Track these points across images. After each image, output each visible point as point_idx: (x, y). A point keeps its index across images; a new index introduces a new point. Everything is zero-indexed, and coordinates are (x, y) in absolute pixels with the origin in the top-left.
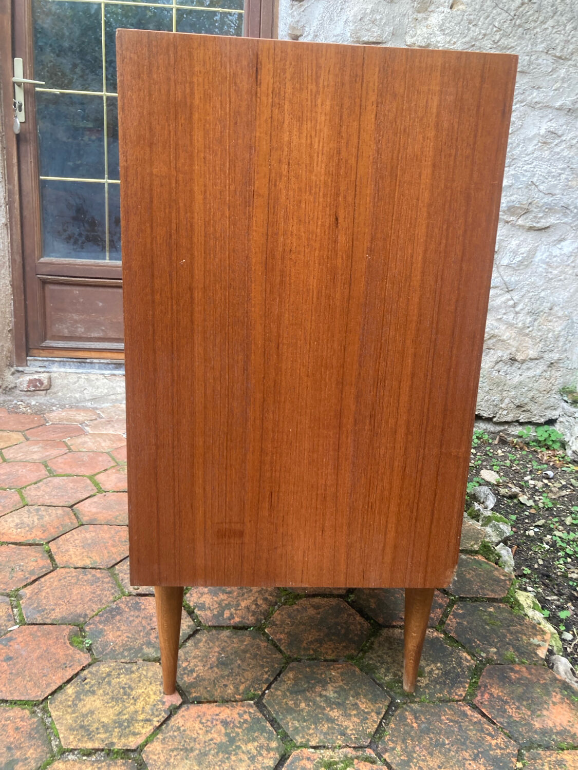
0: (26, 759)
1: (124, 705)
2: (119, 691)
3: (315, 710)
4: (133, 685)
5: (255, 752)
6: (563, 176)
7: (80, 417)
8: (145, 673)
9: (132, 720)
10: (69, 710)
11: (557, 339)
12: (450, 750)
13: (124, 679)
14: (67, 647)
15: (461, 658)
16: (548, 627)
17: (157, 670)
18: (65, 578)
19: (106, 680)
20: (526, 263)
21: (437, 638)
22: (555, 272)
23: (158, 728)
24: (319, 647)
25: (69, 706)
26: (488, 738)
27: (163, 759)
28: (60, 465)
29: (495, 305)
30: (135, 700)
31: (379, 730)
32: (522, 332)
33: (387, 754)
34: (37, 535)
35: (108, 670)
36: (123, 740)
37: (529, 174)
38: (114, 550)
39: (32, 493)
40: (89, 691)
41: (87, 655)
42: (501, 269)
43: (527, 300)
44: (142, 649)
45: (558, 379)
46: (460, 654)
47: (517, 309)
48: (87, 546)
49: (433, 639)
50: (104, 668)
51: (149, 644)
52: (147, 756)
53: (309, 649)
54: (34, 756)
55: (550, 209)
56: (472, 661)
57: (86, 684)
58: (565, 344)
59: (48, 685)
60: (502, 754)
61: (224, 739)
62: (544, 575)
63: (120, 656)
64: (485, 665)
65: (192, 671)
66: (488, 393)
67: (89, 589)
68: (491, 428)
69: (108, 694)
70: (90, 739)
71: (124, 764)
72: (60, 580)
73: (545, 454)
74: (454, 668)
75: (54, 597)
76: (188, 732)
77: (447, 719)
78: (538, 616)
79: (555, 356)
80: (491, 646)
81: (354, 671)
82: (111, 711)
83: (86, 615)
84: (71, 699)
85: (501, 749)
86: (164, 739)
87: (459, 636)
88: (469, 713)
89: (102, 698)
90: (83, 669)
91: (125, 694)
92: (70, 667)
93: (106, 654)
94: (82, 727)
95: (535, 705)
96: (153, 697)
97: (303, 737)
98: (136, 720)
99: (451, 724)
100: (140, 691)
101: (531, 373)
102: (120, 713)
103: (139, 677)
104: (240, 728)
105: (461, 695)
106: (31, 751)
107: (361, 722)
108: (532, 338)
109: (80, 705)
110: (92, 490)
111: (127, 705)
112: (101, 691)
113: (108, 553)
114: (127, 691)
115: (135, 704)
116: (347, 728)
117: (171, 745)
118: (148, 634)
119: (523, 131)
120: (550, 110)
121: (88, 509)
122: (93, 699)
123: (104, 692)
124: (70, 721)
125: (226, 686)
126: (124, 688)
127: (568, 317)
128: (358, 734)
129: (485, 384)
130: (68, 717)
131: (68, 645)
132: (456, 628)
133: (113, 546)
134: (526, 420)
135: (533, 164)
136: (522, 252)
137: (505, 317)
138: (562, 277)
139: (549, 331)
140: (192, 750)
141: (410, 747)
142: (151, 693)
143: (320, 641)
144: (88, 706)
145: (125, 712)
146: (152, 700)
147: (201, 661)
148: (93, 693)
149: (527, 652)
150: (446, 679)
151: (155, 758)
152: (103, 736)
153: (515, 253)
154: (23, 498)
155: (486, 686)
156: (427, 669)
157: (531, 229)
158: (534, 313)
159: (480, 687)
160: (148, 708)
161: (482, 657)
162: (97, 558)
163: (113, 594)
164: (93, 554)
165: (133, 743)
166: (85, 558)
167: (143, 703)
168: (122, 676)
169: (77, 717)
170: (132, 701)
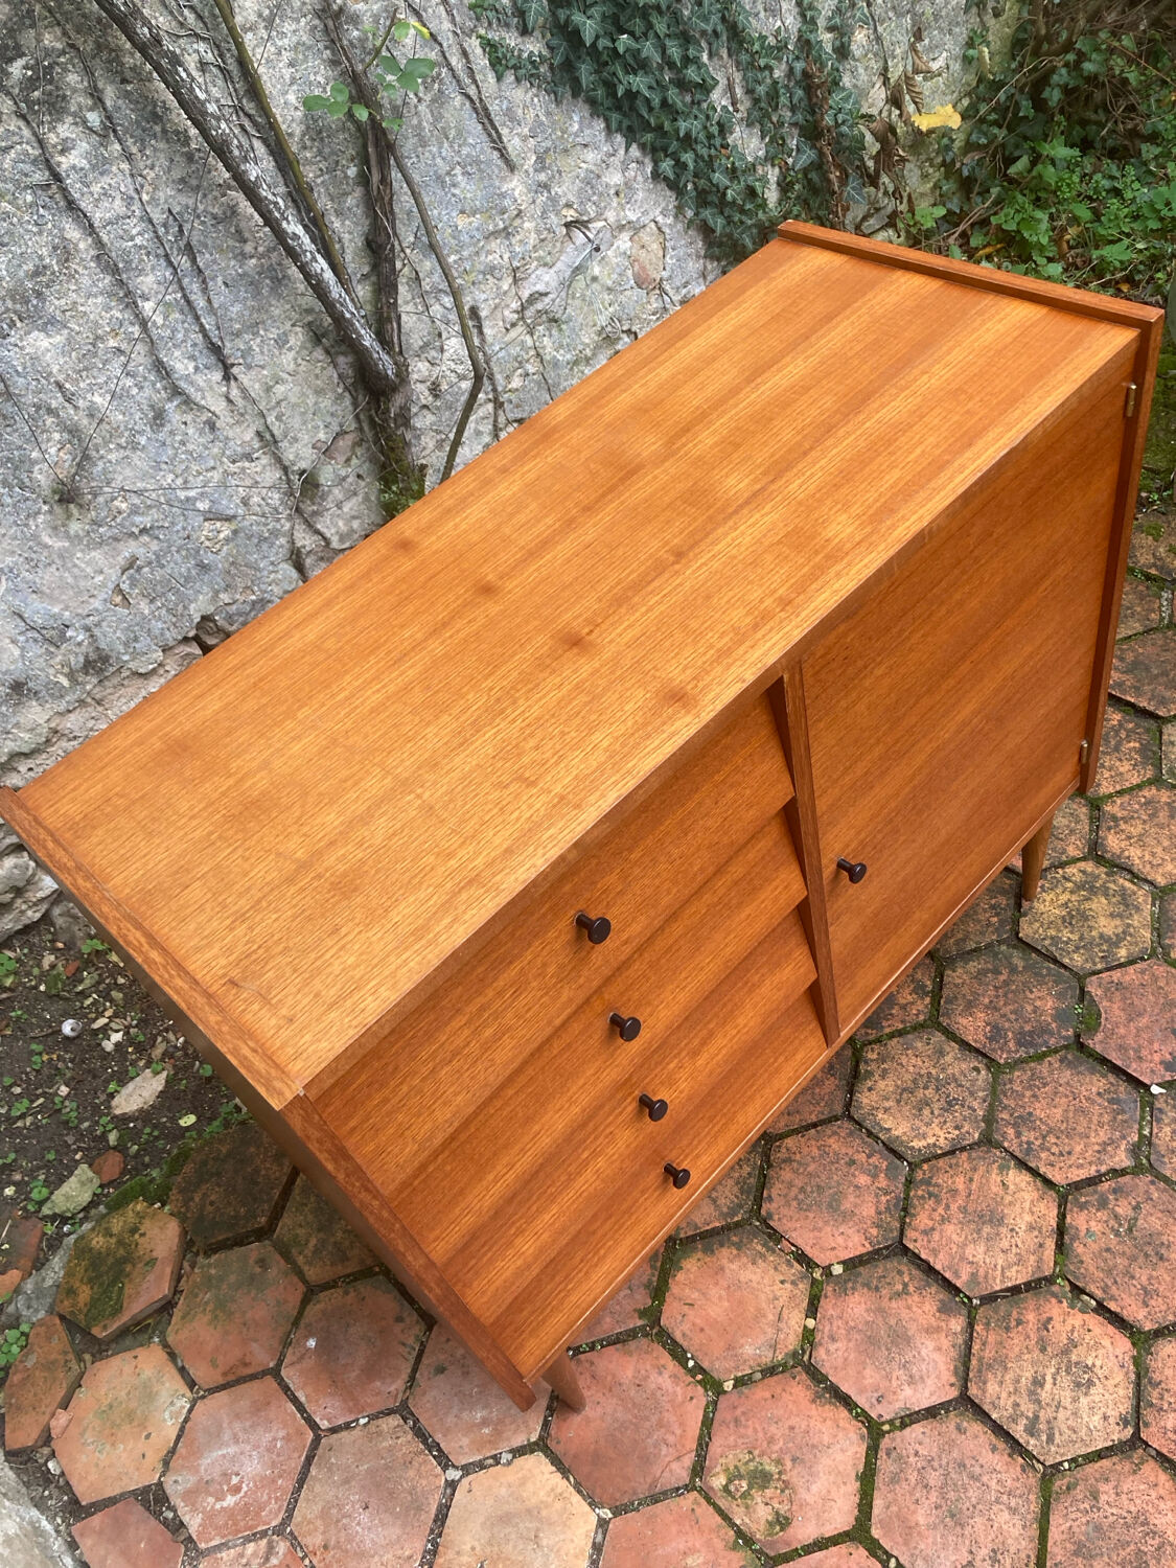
1: (1079, 905)
2: (1077, 922)
4: (1059, 922)
8: (1041, 931)
9: (1079, 887)
10: (1132, 930)
13: (1066, 934)
14: (1105, 1013)
18: (1061, 1154)
19: (1082, 944)
23: (1063, 865)
25: (1131, 935)
27: (1073, 838)
30: (1065, 905)
34: (1064, 1321)
35: (1075, 956)
36: (1096, 872)
38: (960, 1183)
40: (1105, 941)
41: (1089, 988)
44: (1023, 967)
51: (1013, 970)
52: (1084, 848)
57: (1103, 951)
59: (1143, 972)
63: (1054, 972)
65: (993, 907)
67: (1039, 1110)
69: (1088, 926)
70: (1123, 888)
71: (1106, 851)
72: (1069, 1153)
75: (1090, 1121)
82: (1094, 906)
83: (1061, 1061)
84: (1125, 943)
86: (1063, 853)
89: (1097, 925)
90: (1100, 972)
91: (1072, 917)
92: (1111, 983)
93: (1065, 982)
94: (1127, 906)
96: (1048, 898)
98: (1074, 885)
100: (1056, 911)
102: (1085, 901)
103: (1049, 927)
109: (1120, 930)
111: (1076, 904)
112: (1094, 933)
113: (971, 1180)
115: (1069, 900)
117: (1059, 845)
118: (1006, 983)
122: (1105, 930)
123: (1091, 931)
124: (1135, 916)
126: (1070, 924)
130: (1136, 923)
131: (1102, 1016)
133: (954, 1192)
142: (1047, 903)
144: (1113, 924)
146: (1051, 896)
147: (976, 913)
148: (1101, 936)
151: (1078, 843)
152: (1112, 886)
162: (995, 1177)
163: (1011, 1081)
164: (994, 1189)
165: (1089, 866)
166: (1012, 1187)
167: (1060, 897)
168: (1065, 939)
169: (1128, 918)
170: (1070, 904)
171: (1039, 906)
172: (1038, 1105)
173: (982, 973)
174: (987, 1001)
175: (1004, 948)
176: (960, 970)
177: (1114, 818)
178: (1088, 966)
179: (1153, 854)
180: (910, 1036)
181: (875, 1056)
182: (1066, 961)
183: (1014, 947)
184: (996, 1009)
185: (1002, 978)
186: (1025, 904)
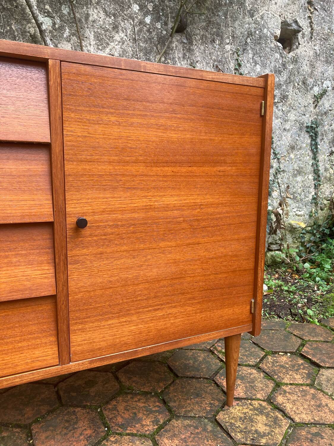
0: (307, 432)
1: (252, 416)
2: (247, 421)
4: (238, 418)
8: (227, 419)
9: (255, 409)
10: (273, 433)
13: (238, 424)
17: (221, 415)
19: (245, 430)
23: (252, 399)
25: (271, 435)
27: (262, 392)
30: (245, 413)
35: (238, 434)
36: (267, 407)
40: (257, 433)
44: (210, 431)
50: (239, 437)
51: (205, 430)
52: (265, 397)
54: (303, 431)
57: (254, 437)
61: (238, 379)
63: (224, 437)
65: (211, 404)
69: (252, 425)
70: (277, 417)
71: (275, 401)
76: (245, 390)
82: (258, 418)
84: (267, 437)
86: (254, 395)
89: (256, 426)
91: (246, 419)
94: (275, 423)
97: (218, 363)
100: (239, 414)
102: (256, 415)
103: (232, 419)
106: (303, 434)
107: (199, 353)
109: (267, 431)
111: (250, 415)
112: (253, 428)
115: (248, 412)
117: (254, 392)
118: (198, 433)
122: (259, 429)
123: (252, 427)
124: (277, 429)
125: (210, 390)
126: (243, 421)
128: (205, 353)
130: (276, 432)
140: (251, 386)
142: (236, 410)
144: (265, 428)
146: (240, 408)
148: (256, 431)
151: (263, 394)
152: (272, 414)
160: (246, 407)
165: (264, 404)
167: (244, 410)
168: (237, 426)
169: (273, 428)
170: (247, 414)
171: (232, 410)
173: (189, 426)
174: (183, 437)
175: (206, 420)
176: (179, 421)
177: (285, 392)
178: (243, 440)
179: (298, 409)
180: (136, 438)
181: (113, 440)
182: (233, 434)
183: (212, 422)
184: (186, 442)
185: (197, 431)
186: (226, 407)
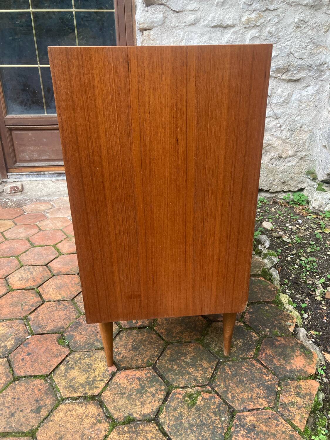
0: (46, 405)
1: (89, 374)
2: (86, 367)
3: (181, 369)
4: (92, 363)
5: (154, 392)
6: (309, 47)
7: (43, 207)
8: (97, 356)
9: (94, 381)
10: (63, 378)
11: (304, 144)
12: (246, 384)
13: (87, 360)
14: (57, 345)
15: (252, 336)
16: (295, 314)
17: (103, 354)
18: (50, 308)
19: (79, 361)
20: (286, 102)
21: (240, 326)
22: (304, 105)
23: (107, 384)
24: (181, 335)
25: (63, 376)
26: (265, 376)
27: (111, 399)
28: (36, 240)
29: (270, 127)
30: (94, 370)
31: (213, 376)
32: (285, 141)
33: (217, 388)
34: (31, 284)
35: (79, 356)
36: (91, 391)
37: (288, 47)
38: (72, 289)
39: (24, 258)
40: (71, 367)
41: (67, 349)
42: (273, 106)
43: (287, 123)
44: (94, 343)
45: (305, 166)
46: (251, 334)
47: (282, 129)
48: (59, 288)
49: (238, 327)
50: (77, 355)
51: (97, 340)
52: (104, 398)
53: (177, 337)
54: (49, 403)
55: (301, 68)
56: (257, 337)
57: (69, 364)
58: (309, 147)
59: (51, 366)
60: (271, 384)
61: (139, 387)
62: (295, 283)
63: (84, 348)
64: (263, 338)
65: (120, 353)
66: (266, 177)
67: (62, 313)
68: (268, 195)
69: (81, 368)
70: (76, 392)
71: (93, 403)
72: (47, 309)
73: (298, 209)
74: (248, 341)
75: (45, 318)
76: (122, 385)
77: (245, 368)
78: (291, 307)
79: (304, 154)
80: (267, 328)
81: (200, 347)
82: (83, 377)
83: (63, 327)
84: (63, 372)
85: (270, 381)
86: (111, 389)
87: (251, 324)
88: (255, 364)
89: (78, 371)
90: (66, 357)
91: (89, 368)
92: (60, 356)
93: (77, 348)
94: (71, 386)
95: (287, 357)
96: (103, 368)
97: (177, 383)
98: (96, 381)
99: (247, 370)
100: (96, 366)
101: (290, 164)
102: (88, 378)
103: (95, 359)
104: (146, 381)
105: (252, 355)
106: (48, 401)
107: (204, 373)
108: (291, 144)
109: (68, 375)
110: (56, 254)
111: (91, 373)
112: (77, 367)
113: (70, 291)
114: (90, 365)
115: (95, 373)
116: (197, 377)
117: (114, 392)
118: (96, 335)
119: (285, 20)
120: (300, 7)
121: (55, 265)
122: (74, 371)
123: (79, 367)
124: (65, 384)
125: (137, 360)
126: (88, 365)
127: (311, 131)
128: (202, 379)
129: (264, 172)
130: (63, 381)
131: (57, 344)
132: (249, 319)
133: (72, 287)
134: (288, 190)
135: (291, 41)
136: (284, 95)
137: (275, 133)
138: (307, 108)
139: (300, 139)
140: (124, 393)
141: (227, 384)
142: (102, 366)
143: (182, 332)
144: (72, 375)
145: (90, 377)
146: (102, 370)
147: (124, 348)
148: (74, 368)
149: (284, 329)
150: (245, 347)
151: (108, 398)
152: (81, 390)
153: (280, 96)
154: (20, 262)
155: (264, 350)
156: (235, 343)
157: (290, 81)
158: (292, 130)
159: (261, 350)
160: (101, 374)
161: (262, 334)
162: (64, 295)
163: (75, 314)
164: (62, 293)
165: (96, 392)
166: (58, 295)
167: (98, 372)
168: (86, 359)
169: (67, 381)
170: (93, 371)
171: (104, 364)
172: (63, 313)
177: (99, 421)
178: (72, 356)
179: (72, 415)
182: (81, 352)
